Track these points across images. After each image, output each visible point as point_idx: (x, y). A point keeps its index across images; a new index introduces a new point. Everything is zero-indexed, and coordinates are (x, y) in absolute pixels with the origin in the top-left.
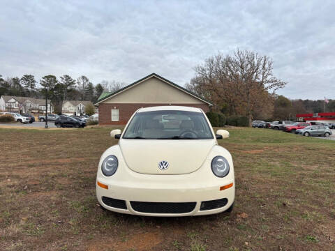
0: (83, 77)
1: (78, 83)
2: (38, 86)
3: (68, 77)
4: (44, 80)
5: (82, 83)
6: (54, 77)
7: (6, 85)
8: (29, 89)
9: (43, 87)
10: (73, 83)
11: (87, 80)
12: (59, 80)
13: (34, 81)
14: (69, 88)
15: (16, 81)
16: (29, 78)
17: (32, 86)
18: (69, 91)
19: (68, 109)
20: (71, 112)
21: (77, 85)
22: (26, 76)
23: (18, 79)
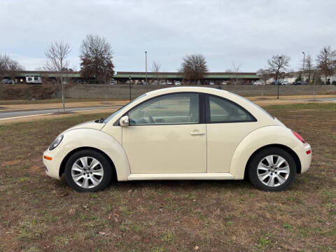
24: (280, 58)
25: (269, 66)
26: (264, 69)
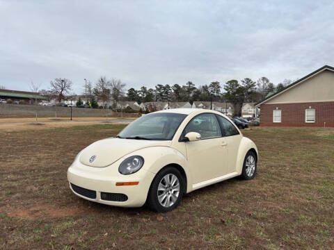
0: (264, 79)
1: (258, 84)
2: (223, 91)
3: (248, 80)
4: (227, 85)
5: (262, 85)
6: (236, 82)
7: (198, 92)
8: (215, 94)
9: (226, 92)
10: (253, 85)
11: (268, 81)
12: (241, 84)
13: (219, 87)
14: (249, 90)
15: (205, 88)
16: (215, 85)
17: (218, 91)
18: (249, 93)
19: (248, 111)
20: (250, 114)
21: (257, 86)
22: (213, 83)
23: (206, 86)
24: (63, 81)
25: (53, 88)
26: (47, 90)
